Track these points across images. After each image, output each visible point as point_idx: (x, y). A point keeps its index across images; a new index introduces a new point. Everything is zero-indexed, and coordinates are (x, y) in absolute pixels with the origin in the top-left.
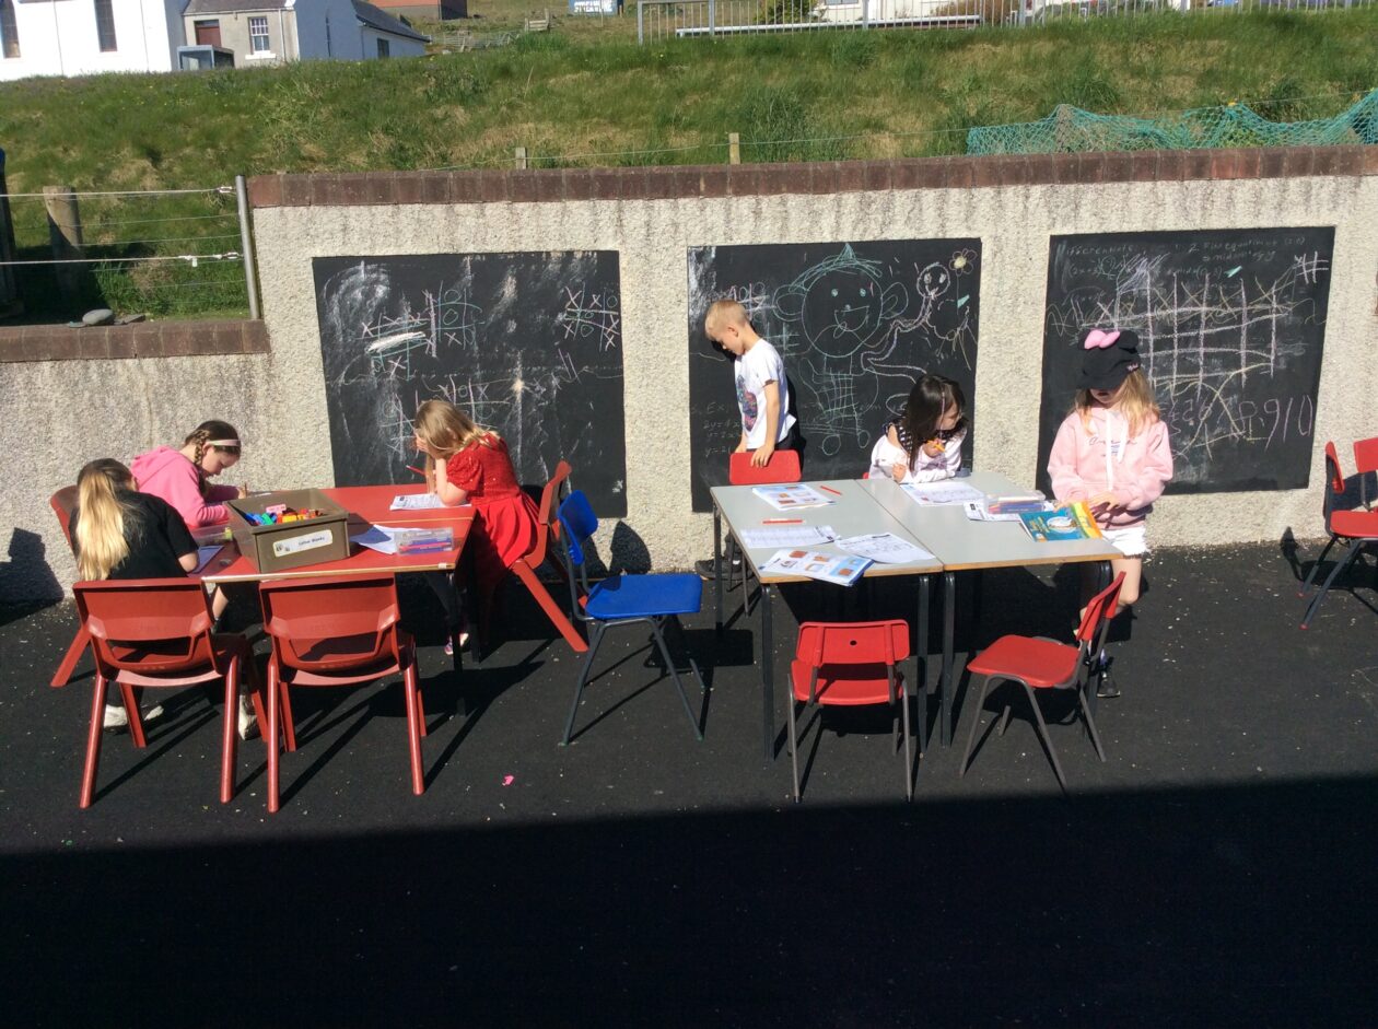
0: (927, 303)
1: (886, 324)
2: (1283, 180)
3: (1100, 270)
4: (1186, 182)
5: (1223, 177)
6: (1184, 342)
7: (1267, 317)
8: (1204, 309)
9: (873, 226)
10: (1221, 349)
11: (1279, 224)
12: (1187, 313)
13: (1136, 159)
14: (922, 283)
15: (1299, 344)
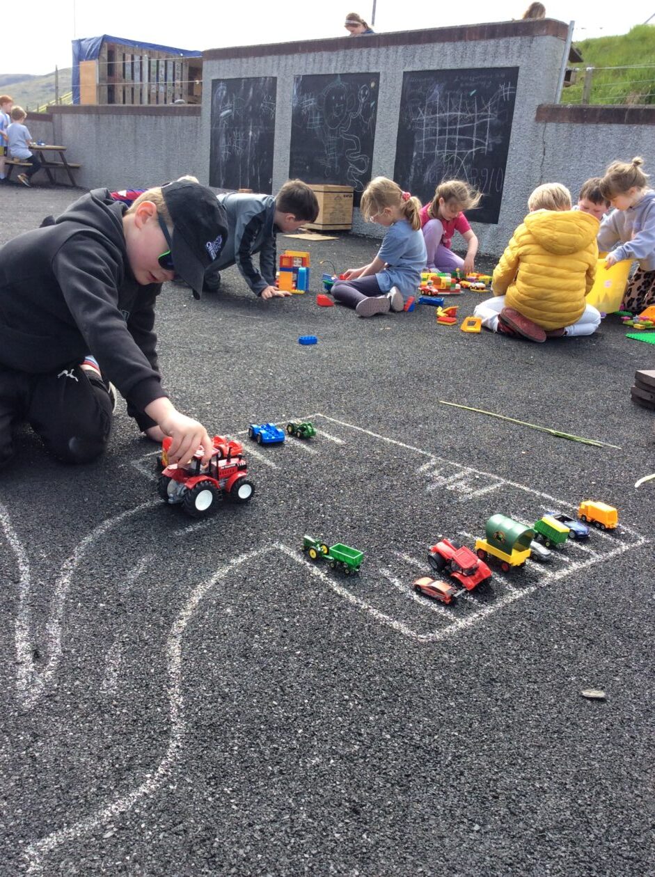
0: (361, 104)
1: (348, 113)
3: (420, 90)
4: (456, 43)
5: (471, 40)
6: (451, 132)
7: (485, 120)
8: (459, 113)
9: (347, 66)
10: (465, 137)
11: (494, 66)
12: (452, 116)
14: (360, 94)
15: (499, 136)
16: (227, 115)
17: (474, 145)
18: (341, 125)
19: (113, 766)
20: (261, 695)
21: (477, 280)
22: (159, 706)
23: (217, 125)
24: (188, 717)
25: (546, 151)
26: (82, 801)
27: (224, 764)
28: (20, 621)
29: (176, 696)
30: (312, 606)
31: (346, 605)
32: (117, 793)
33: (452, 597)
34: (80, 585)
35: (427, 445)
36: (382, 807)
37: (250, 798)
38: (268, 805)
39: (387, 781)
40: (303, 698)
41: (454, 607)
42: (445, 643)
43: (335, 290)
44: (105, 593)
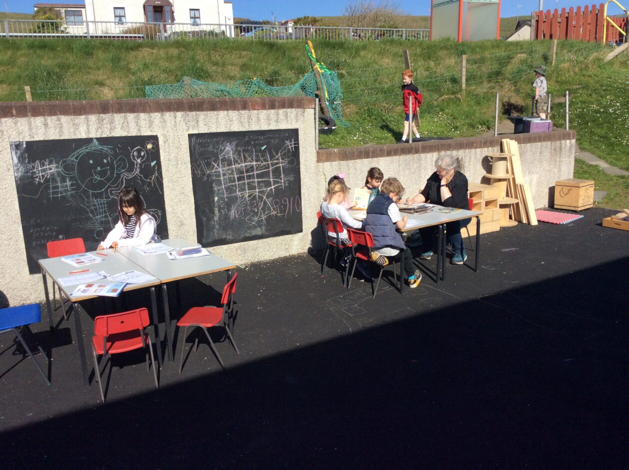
0: (137, 165)
1: (118, 175)
2: (277, 110)
3: (211, 148)
4: (240, 111)
5: (254, 109)
6: (249, 177)
7: (278, 165)
8: (254, 163)
9: (106, 130)
10: (263, 179)
11: (278, 128)
12: (248, 166)
13: (219, 101)
14: (133, 155)
15: (291, 175)
17: (272, 184)
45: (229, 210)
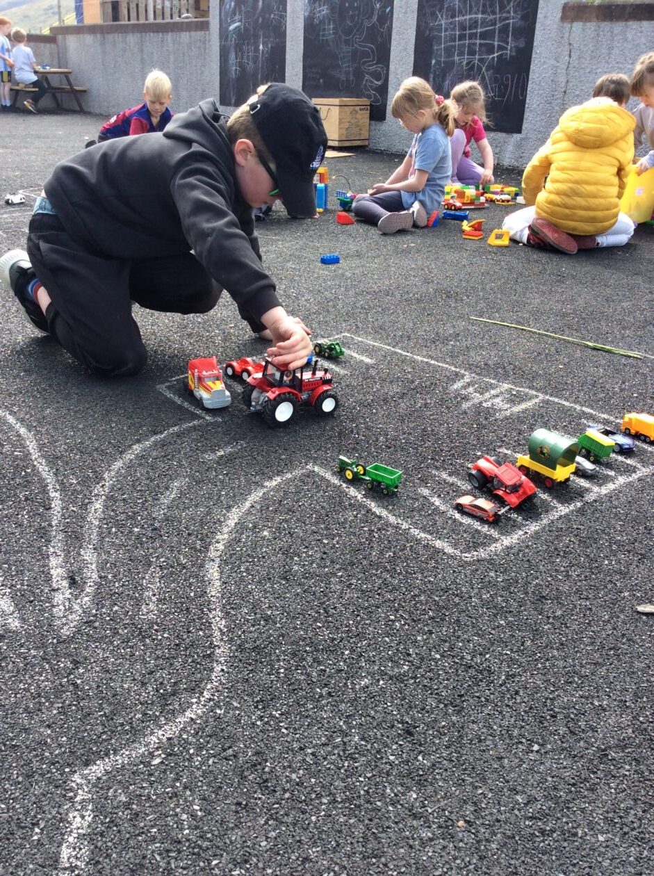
0: (376, 11)
6: (472, 36)
7: (508, 21)
10: (486, 42)
12: (473, 19)
15: (522, 39)
16: (236, 28)
17: (496, 49)
18: (355, 34)
19: (157, 691)
20: (304, 617)
21: (502, 192)
22: (201, 629)
23: (226, 39)
24: (231, 640)
25: (572, 54)
26: (127, 728)
27: (271, 687)
28: (54, 547)
29: (218, 619)
30: (351, 527)
31: (387, 526)
32: (163, 719)
33: (496, 515)
34: (113, 510)
35: (460, 363)
36: (436, 728)
37: (299, 721)
38: (319, 728)
39: (440, 702)
40: (348, 619)
41: (497, 524)
42: (490, 561)
43: (355, 207)
44: (139, 518)
45: (443, 80)
